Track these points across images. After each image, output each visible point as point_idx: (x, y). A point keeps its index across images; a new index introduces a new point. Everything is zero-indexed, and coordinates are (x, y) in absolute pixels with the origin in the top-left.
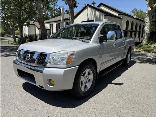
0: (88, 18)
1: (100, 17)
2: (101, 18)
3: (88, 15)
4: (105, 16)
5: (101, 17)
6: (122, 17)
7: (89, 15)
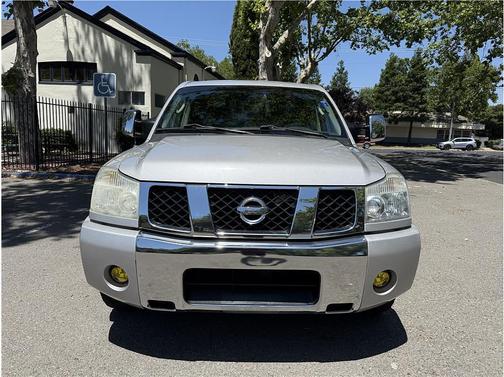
0: (69, 53)
1: (118, 53)
2: (126, 61)
3: (67, 41)
4: (138, 54)
5: (125, 55)
6: (182, 64)
7: (72, 41)
